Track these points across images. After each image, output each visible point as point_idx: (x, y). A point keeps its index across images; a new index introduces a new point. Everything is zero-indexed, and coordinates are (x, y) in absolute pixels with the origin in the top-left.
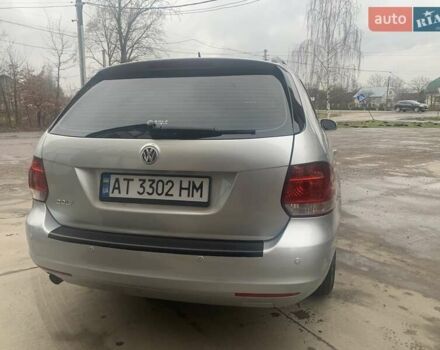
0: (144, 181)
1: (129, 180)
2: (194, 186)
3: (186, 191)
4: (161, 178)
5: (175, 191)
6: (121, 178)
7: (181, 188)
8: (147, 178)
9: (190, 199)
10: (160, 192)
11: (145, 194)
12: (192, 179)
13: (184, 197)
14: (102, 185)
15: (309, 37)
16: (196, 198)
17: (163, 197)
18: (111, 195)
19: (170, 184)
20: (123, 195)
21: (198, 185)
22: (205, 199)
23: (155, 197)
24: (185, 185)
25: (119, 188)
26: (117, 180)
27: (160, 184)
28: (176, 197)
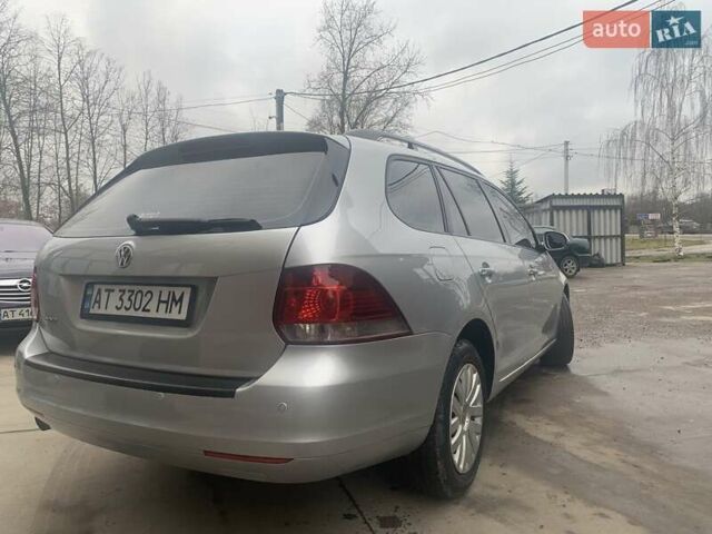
0: (124, 291)
1: (109, 291)
2: (174, 299)
3: (165, 305)
4: (140, 288)
5: (153, 306)
6: (103, 288)
7: (160, 301)
8: (127, 288)
9: (168, 316)
10: (137, 307)
11: (123, 309)
12: (172, 289)
13: (162, 314)
14: (86, 298)
15: (639, 117)
16: (174, 315)
17: (140, 314)
18: (92, 311)
19: (149, 295)
20: (102, 311)
21: (177, 298)
22: (183, 316)
23: (132, 313)
24: (164, 298)
25: (99, 302)
26: (99, 292)
27: (139, 295)
28: (152, 314)
